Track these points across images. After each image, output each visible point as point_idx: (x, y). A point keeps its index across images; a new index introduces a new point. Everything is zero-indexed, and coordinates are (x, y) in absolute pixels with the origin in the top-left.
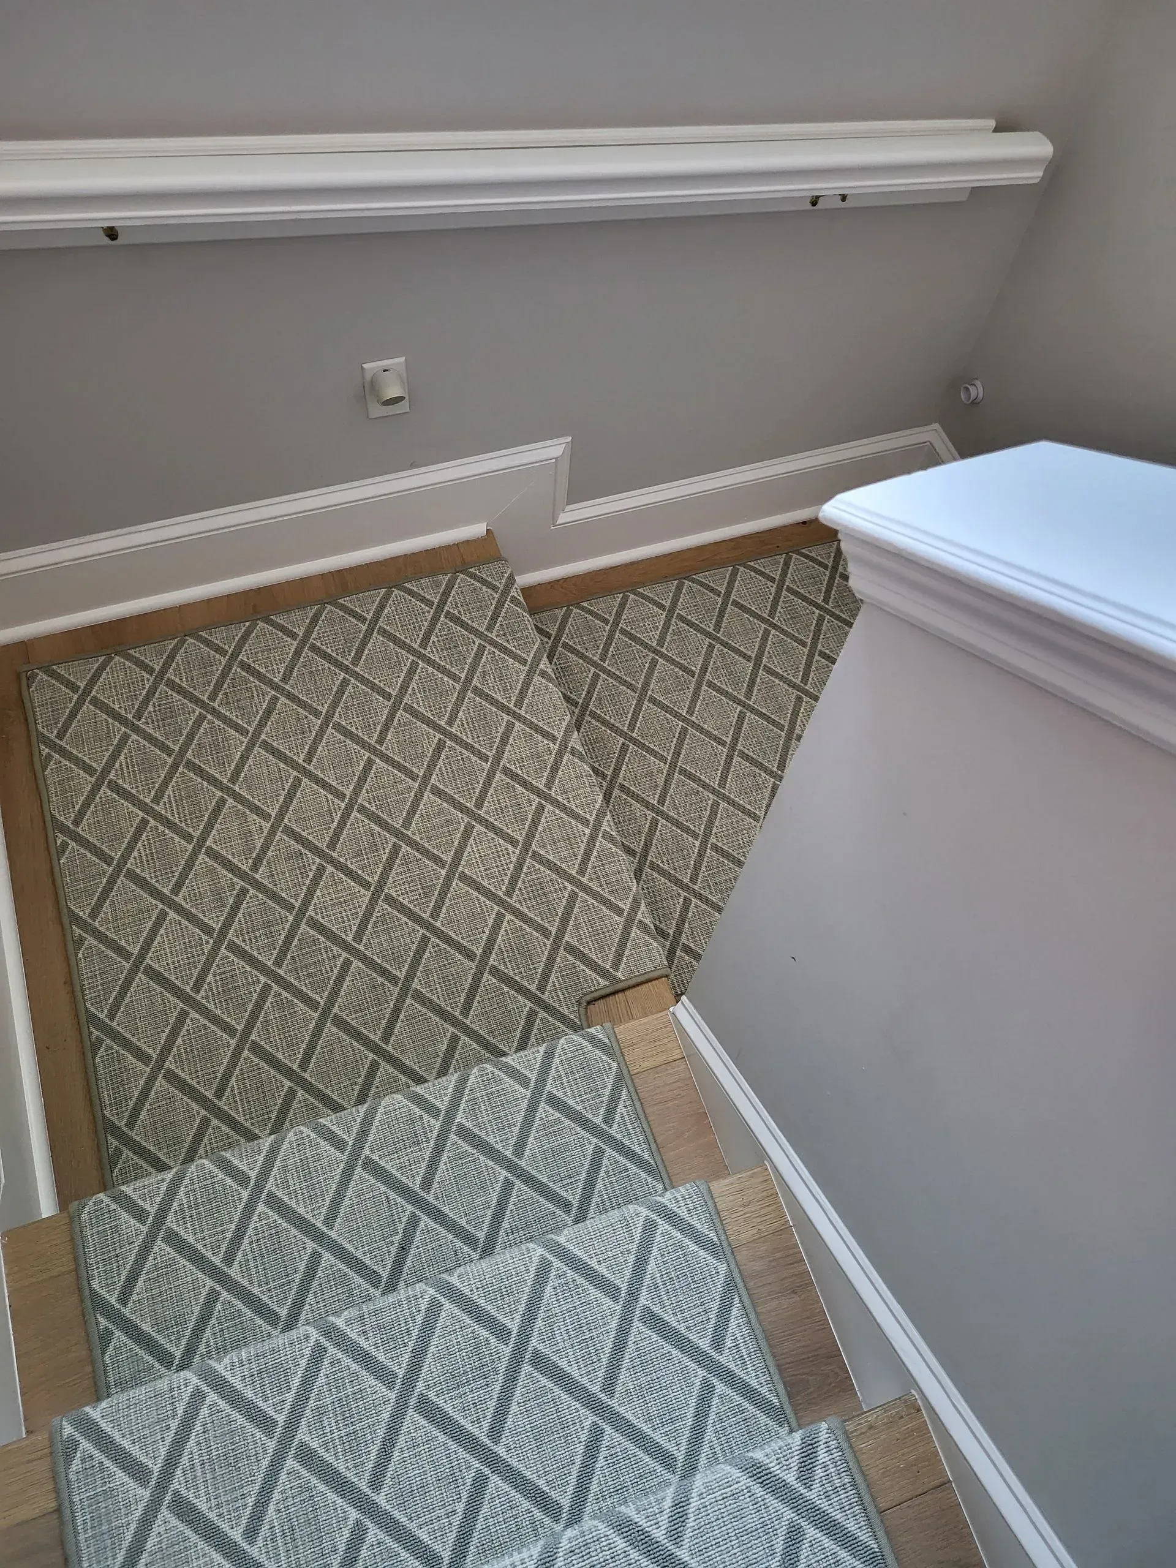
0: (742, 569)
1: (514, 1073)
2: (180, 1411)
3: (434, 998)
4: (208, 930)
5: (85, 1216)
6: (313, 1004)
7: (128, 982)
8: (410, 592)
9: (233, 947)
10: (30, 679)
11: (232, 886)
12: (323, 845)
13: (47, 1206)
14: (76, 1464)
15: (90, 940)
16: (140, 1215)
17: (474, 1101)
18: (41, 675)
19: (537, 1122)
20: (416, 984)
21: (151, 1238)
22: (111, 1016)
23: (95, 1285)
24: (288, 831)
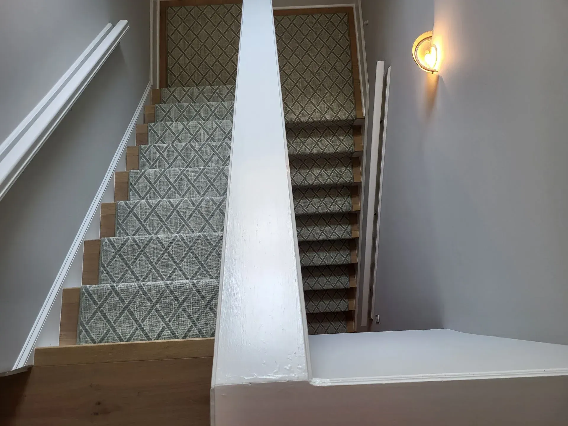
0: (310, 16)
1: (227, 88)
2: (170, 107)
3: (222, 79)
4: (189, 59)
5: (163, 90)
6: (202, 75)
7: (174, 64)
8: (237, 6)
9: (192, 63)
10: (168, 8)
11: (194, 53)
12: (210, 50)
13: (158, 88)
14: (157, 109)
15: (170, 56)
16: (170, 92)
17: (220, 90)
18: (170, 8)
19: (228, 95)
20: (219, 76)
21: (171, 95)
22: (171, 69)
23: (163, 98)
24: (205, 46)
